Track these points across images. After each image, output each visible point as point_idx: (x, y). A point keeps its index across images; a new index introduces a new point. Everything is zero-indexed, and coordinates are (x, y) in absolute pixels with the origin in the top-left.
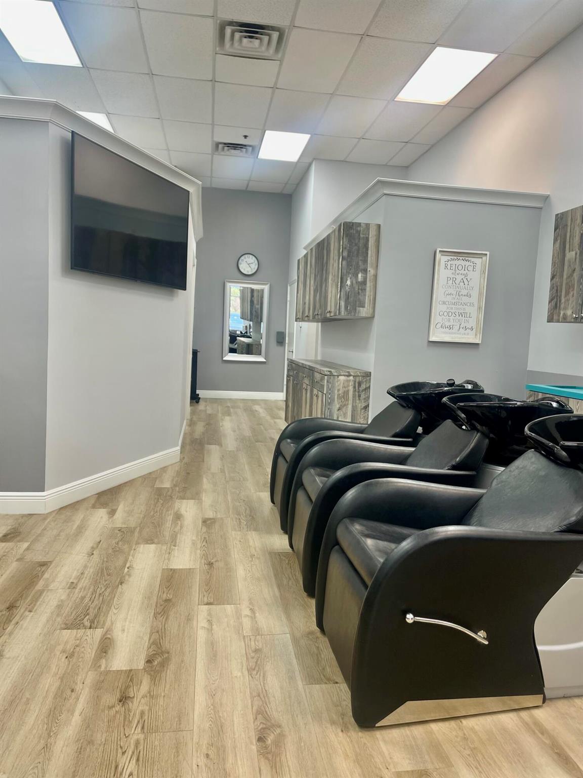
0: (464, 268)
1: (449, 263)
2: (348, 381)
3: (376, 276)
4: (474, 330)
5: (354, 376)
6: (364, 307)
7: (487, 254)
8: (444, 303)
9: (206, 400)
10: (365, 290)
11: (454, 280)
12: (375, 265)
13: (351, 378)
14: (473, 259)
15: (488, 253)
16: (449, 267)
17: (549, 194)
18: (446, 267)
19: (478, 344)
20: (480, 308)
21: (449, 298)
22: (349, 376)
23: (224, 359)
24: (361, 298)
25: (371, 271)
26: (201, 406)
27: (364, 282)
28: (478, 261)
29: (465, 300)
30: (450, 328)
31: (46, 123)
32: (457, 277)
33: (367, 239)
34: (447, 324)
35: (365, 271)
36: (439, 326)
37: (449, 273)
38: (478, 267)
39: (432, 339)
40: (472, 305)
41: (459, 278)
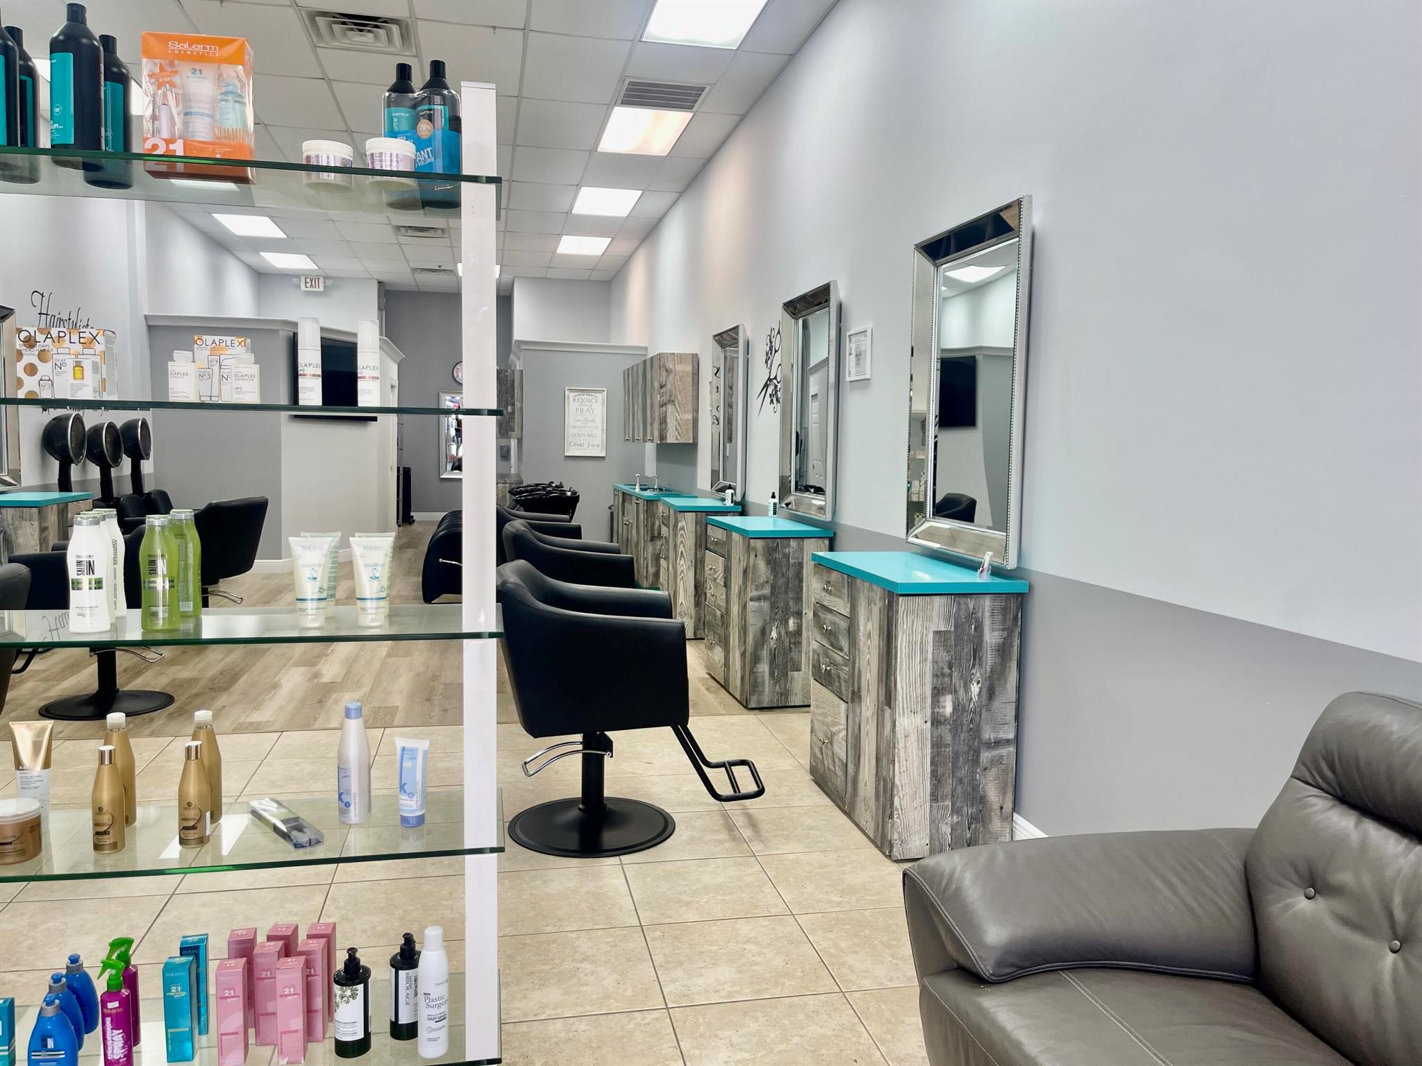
0: (589, 401)
1: (577, 398)
2: (505, 487)
3: (521, 408)
4: (600, 447)
5: (510, 484)
6: (514, 431)
7: (604, 391)
8: (575, 427)
9: (421, 522)
10: (514, 418)
11: (582, 411)
12: (520, 400)
13: (508, 485)
14: (595, 394)
15: (605, 389)
16: (577, 400)
17: (645, 345)
18: (574, 400)
19: (604, 457)
20: (603, 430)
21: (578, 424)
22: (506, 483)
23: (442, 477)
24: (512, 425)
25: (518, 404)
26: (414, 527)
27: (513, 413)
28: (600, 396)
29: (591, 424)
30: (581, 445)
31: (278, 330)
32: (584, 407)
33: (513, 381)
34: (579, 443)
35: (513, 405)
36: (572, 444)
37: (577, 405)
38: (600, 400)
39: (567, 454)
40: (596, 427)
41: (585, 408)
